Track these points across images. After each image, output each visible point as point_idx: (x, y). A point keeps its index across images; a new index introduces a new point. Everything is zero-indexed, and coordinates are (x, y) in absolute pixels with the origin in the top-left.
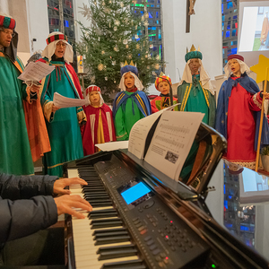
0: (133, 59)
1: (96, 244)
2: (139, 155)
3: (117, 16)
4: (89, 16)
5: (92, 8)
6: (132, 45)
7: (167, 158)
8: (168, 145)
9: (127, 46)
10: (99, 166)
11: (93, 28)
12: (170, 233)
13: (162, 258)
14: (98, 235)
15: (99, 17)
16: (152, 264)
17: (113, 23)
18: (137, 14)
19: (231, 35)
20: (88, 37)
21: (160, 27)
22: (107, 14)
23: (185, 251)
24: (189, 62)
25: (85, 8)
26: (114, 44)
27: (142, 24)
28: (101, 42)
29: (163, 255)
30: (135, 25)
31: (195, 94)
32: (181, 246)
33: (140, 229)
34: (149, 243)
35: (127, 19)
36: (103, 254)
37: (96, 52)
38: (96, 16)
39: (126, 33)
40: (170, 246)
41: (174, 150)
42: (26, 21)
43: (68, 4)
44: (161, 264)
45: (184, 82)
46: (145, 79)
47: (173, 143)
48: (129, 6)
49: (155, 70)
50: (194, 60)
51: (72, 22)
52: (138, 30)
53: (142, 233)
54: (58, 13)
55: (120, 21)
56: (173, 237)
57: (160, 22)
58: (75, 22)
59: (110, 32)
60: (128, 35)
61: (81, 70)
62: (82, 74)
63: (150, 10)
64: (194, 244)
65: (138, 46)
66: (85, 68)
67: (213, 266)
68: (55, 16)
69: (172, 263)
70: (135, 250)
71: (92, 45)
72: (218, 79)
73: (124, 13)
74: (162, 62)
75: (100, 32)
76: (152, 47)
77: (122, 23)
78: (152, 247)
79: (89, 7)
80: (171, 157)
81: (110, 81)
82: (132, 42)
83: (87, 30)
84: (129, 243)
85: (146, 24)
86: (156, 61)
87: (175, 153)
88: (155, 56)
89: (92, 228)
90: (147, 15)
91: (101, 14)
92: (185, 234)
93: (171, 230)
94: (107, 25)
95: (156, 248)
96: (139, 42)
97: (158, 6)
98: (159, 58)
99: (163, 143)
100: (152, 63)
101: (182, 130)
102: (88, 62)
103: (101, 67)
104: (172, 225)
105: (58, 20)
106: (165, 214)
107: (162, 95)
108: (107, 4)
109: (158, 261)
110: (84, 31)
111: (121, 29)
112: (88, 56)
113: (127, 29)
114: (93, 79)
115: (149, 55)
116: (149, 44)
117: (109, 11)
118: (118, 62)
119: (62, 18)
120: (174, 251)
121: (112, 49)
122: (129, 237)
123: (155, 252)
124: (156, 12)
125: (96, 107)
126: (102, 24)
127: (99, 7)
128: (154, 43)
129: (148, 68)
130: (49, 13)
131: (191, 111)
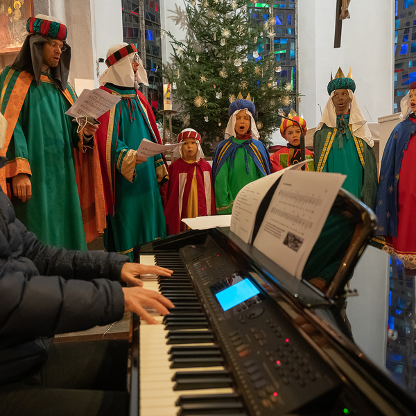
0: (249, 88)
1: (172, 367)
2: (246, 237)
3: (227, 23)
4: (183, 24)
5: (189, 11)
6: (248, 68)
7: (286, 242)
8: (289, 223)
9: (240, 69)
10: (186, 252)
11: (189, 42)
12: (283, 357)
13: (269, 394)
14: (176, 353)
15: (199, 24)
16: (253, 402)
17: (219, 34)
18: (258, 18)
19: (408, 50)
20: (180, 55)
21: (294, 38)
22: (211, 20)
23: (304, 385)
24: (332, 94)
25: (178, 11)
26: (221, 66)
27: (265, 34)
28: (200, 63)
29: (269, 389)
30: (253, 36)
31: (341, 145)
32: (298, 377)
33: (239, 349)
34: (251, 370)
35: (241, 28)
36: (181, 382)
37: (191, 79)
38: (194, 24)
39: (240, 48)
40: (282, 376)
41: (297, 230)
42: (89, 32)
43: (152, 5)
44: (265, 403)
45: (324, 126)
46: (267, 121)
47: (297, 220)
48: (245, 8)
49: (284, 106)
50: (340, 91)
51: (158, 33)
52: (258, 43)
53: (242, 354)
54: (137, 20)
55: (231, 30)
56: (287, 363)
57: (293, 31)
58: (163, 33)
59: (215, 48)
60: (243, 52)
61: (168, 106)
62: (170, 112)
63: (278, 12)
64: (318, 375)
65: (257, 69)
66: (175, 103)
67: (346, 411)
68: (133, 25)
69: (281, 402)
70: (230, 379)
71: (186, 68)
72: (382, 121)
73: (237, 18)
74: (294, 94)
75: (199, 48)
76: (279, 70)
77: (233, 34)
78: (255, 377)
79: (183, 9)
80: (292, 241)
81: (212, 124)
82: (248, 63)
83: (179, 44)
84: (221, 368)
85: (271, 34)
86: (284, 93)
87: (298, 235)
88: (284, 84)
89: (168, 343)
90: (273, 21)
91: (202, 20)
92: (305, 361)
93: (286, 353)
94: (211, 37)
95: (260, 379)
96: (260, 63)
97: (291, 6)
98: (289, 87)
99: (283, 220)
100: (279, 94)
101: (311, 201)
102: (180, 94)
103: (199, 102)
104: (287, 345)
105: (137, 30)
106: (279, 329)
107: (290, 146)
108: (212, 4)
109: (261, 398)
110: (176, 46)
111: (232, 43)
112: (180, 84)
113: (241, 42)
114: (186, 119)
115: (274, 84)
116: (276, 65)
117: (214, 15)
118: (226, 94)
119: (142, 28)
120: (288, 384)
121: (216, 74)
122: (221, 359)
123: (258, 384)
124: (288, 15)
125: (190, 162)
126: (203, 35)
127: (198, 9)
128: (282, 65)
129: (273, 103)
130: (125, 20)
131: (334, 171)
